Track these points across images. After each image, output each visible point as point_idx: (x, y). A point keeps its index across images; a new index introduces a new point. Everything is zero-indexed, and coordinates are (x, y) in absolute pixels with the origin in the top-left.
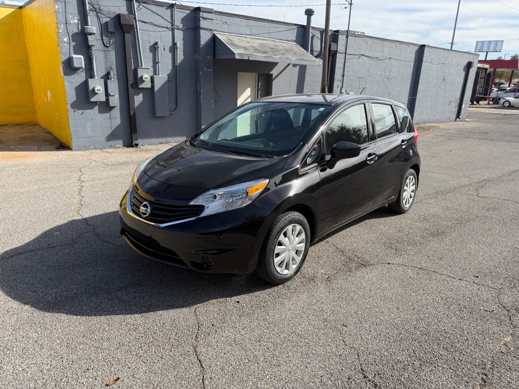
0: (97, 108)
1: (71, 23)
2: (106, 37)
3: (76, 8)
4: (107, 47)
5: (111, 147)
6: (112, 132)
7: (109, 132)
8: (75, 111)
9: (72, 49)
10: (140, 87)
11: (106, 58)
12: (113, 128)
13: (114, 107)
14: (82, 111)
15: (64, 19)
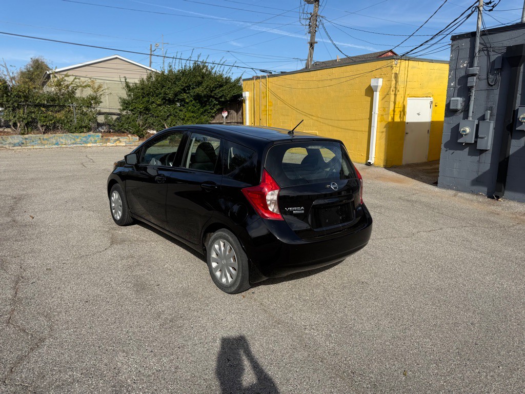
0: (467, 150)
1: (460, 68)
2: (492, 75)
3: (468, 52)
4: (492, 86)
5: (473, 193)
6: (477, 178)
7: (475, 176)
8: (446, 151)
9: (456, 91)
10: (517, 129)
11: (488, 97)
12: (480, 174)
13: (487, 150)
14: (453, 151)
15: (455, 65)
